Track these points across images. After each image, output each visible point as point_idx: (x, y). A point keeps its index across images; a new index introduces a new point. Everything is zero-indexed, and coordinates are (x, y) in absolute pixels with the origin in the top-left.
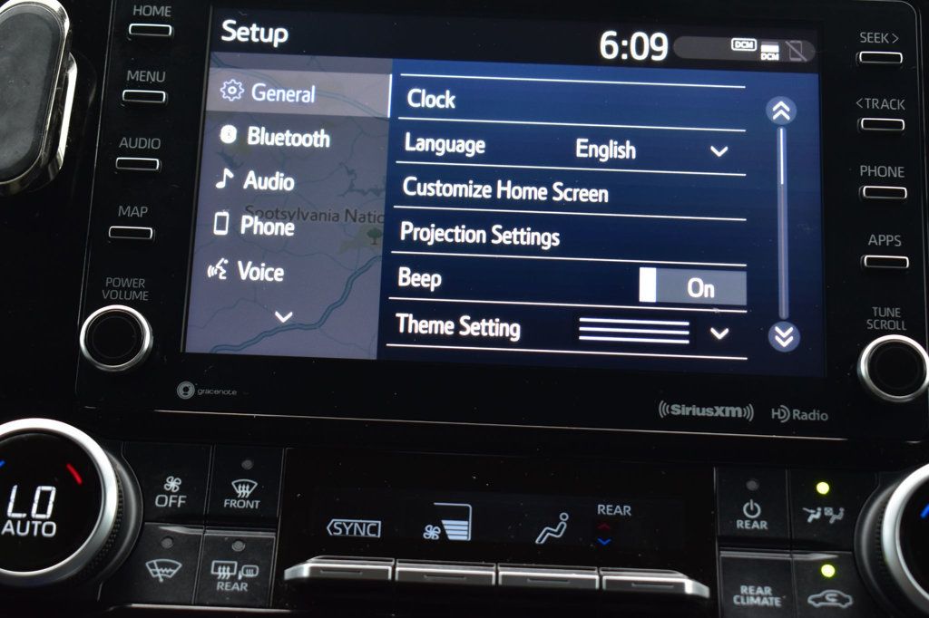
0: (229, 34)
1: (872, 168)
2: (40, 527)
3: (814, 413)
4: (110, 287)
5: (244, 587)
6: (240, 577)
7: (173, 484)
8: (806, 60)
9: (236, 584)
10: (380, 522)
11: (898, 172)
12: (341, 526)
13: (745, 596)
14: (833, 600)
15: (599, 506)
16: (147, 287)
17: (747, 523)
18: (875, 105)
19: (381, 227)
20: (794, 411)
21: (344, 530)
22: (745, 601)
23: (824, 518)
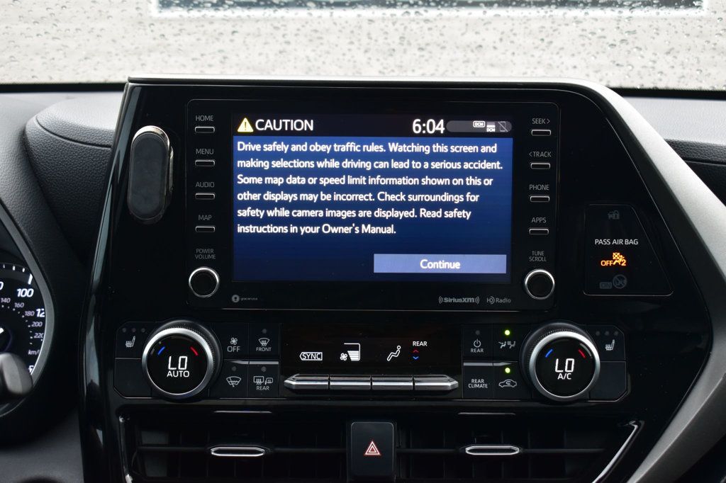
1: (535, 186)
2: (182, 373)
3: (505, 299)
4: (198, 253)
5: (268, 388)
6: (266, 384)
7: (234, 341)
8: (507, 131)
9: (264, 387)
10: (322, 353)
11: (546, 188)
12: (305, 355)
13: (473, 383)
14: (509, 384)
15: (414, 342)
16: (215, 253)
17: (475, 350)
18: (538, 155)
20: (497, 299)
21: (307, 358)
22: (473, 386)
23: (508, 346)
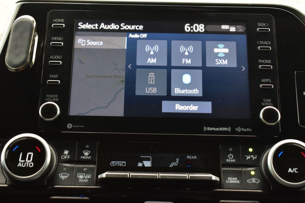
0: (80, 27)
1: (262, 61)
2: (29, 164)
3: (248, 129)
4: (48, 97)
5: (87, 180)
6: (86, 178)
7: (66, 152)
8: (243, 31)
9: (85, 180)
10: (125, 162)
11: (269, 62)
13: (229, 180)
14: (254, 181)
15: (188, 156)
16: (58, 97)
17: (229, 160)
18: (262, 43)
19: (124, 79)
20: (242, 128)
21: (115, 164)
22: (229, 182)
23: (251, 158)
